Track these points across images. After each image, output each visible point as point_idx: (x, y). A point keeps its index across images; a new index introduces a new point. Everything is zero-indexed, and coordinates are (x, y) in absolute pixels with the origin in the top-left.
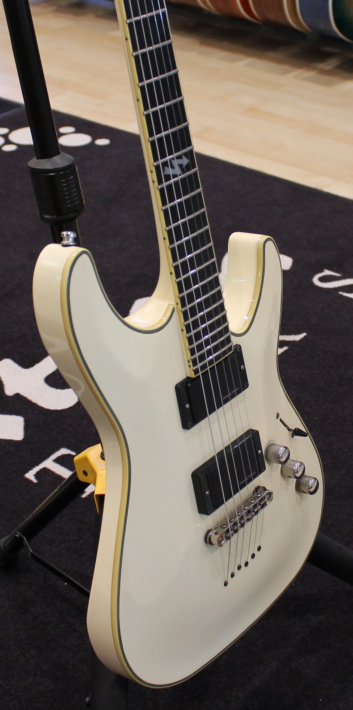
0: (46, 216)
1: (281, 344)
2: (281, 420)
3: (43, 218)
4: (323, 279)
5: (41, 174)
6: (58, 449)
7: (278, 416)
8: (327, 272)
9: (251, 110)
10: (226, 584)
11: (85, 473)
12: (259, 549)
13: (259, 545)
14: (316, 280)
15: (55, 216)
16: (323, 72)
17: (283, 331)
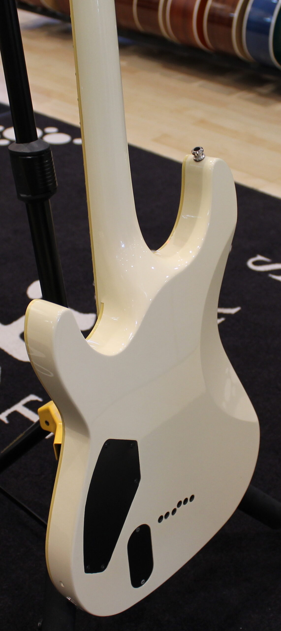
0: (22, 195)
1: (220, 315)
3: (19, 197)
4: (256, 263)
5: (20, 157)
6: (27, 395)
8: (259, 258)
9: (202, 122)
11: (47, 423)
14: (250, 264)
15: (30, 196)
16: (261, 95)
17: (221, 304)
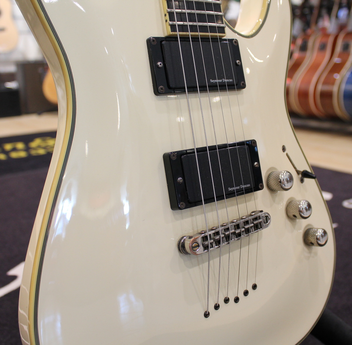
2: (287, 155)
7: (284, 149)
10: (207, 315)
12: (254, 287)
13: (254, 283)
